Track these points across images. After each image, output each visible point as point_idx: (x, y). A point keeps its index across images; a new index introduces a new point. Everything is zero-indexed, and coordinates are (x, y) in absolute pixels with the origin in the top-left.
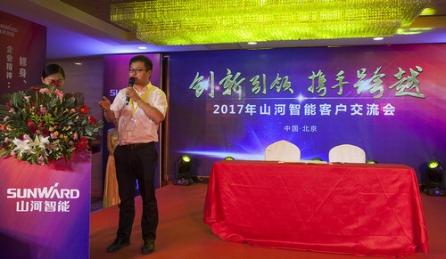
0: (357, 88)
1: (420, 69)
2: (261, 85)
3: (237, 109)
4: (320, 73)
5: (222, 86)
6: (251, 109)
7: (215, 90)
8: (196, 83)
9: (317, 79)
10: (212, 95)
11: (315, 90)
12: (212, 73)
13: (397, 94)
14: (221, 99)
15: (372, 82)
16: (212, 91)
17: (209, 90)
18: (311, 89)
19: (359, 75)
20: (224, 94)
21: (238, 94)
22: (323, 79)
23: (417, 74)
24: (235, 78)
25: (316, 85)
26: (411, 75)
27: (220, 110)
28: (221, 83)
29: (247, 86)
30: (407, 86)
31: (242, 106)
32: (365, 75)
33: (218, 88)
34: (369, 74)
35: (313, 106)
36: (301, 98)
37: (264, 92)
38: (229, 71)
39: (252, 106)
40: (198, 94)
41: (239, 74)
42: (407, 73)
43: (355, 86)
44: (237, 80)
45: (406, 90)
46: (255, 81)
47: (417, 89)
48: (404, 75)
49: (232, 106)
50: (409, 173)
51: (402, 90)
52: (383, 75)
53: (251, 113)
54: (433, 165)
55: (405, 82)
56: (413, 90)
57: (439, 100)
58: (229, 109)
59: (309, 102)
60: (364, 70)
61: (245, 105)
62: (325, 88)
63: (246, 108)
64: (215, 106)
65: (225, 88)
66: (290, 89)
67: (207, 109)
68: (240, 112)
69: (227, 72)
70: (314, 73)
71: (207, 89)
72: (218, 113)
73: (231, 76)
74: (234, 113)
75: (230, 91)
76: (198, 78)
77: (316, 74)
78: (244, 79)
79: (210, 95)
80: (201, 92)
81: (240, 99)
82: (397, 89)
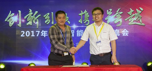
1: (142, 9)
2: (51, 19)
3: (36, 34)
4: (86, 11)
5: (26, 19)
6: (44, 34)
7: (22, 22)
8: (9, 18)
9: (84, 15)
10: (20, 25)
11: (83, 22)
12: (20, 11)
13: (130, 24)
14: (25, 27)
15: (116, 17)
16: (20, 23)
17: (18, 22)
18: (80, 21)
19: (108, 13)
20: (27, 24)
21: (36, 24)
22: (87, 15)
23: (141, 12)
24: (35, 15)
25: (83, 19)
26: (137, 13)
27: (25, 34)
28: (25, 17)
29: (42, 19)
30: (135, 19)
31: (39, 32)
32: (111, 13)
33: (23, 21)
34: (114, 12)
35: (82, 31)
36: (74, 26)
37: (53, 23)
38: (31, 11)
39: (45, 32)
40: (11, 24)
41: (36, 12)
42: (135, 12)
43: (106, 19)
44: (36, 16)
45: (134, 21)
46: (47, 16)
47: (141, 21)
48: (133, 13)
49: (33, 32)
50: (139, 70)
51: (132, 21)
52: (121, 13)
53: (45, 35)
54: (149, 64)
55: (134, 17)
56: (138, 21)
58: (31, 34)
59: (79, 29)
60: (111, 10)
61: (41, 31)
62: (89, 21)
63: (42, 33)
64: (22, 32)
65: (28, 20)
66: (68, 21)
67: (17, 34)
68: (37, 36)
69: (29, 11)
70: (82, 11)
71: (16, 21)
72: (24, 36)
73: (32, 13)
74: (34, 36)
75: (31, 23)
76: (11, 15)
77: (83, 12)
78: (40, 15)
79: (18, 25)
80: (13, 23)
81: (37, 27)
82: (130, 21)
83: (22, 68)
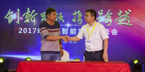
0: (98, 20)
1: (130, 11)
3: (32, 31)
4: (79, 11)
5: (24, 17)
7: (20, 20)
8: (9, 15)
9: (77, 15)
10: (18, 22)
11: (76, 21)
12: (18, 10)
13: (119, 24)
14: (23, 25)
15: (106, 17)
16: (18, 20)
17: (16, 20)
18: (74, 20)
19: (99, 13)
20: (25, 22)
21: (33, 22)
22: (80, 15)
23: (129, 13)
24: (32, 13)
25: (77, 18)
26: (125, 14)
27: (22, 31)
29: (38, 18)
30: (124, 20)
31: (36, 29)
32: (102, 13)
33: (21, 18)
34: (105, 13)
35: (75, 30)
36: (68, 25)
38: (29, 9)
40: (10, 21)
41: (34, 11)
42: (124, 13)
44: (33, 14)
45: (123, 22)
46: (43, 15)
47: (129, 22)
48: (122, 14)
49: (30, 29)
50: (126, 66)
51: (121, 22)
52: (111, 14)
55: (123, 18)
56: (127, 22)
57: (139, 27)
58: (28, 31)
59: (73, 27)
60: (102, 11)
61: (37, 29)
62: (81, 20)
63: (38, 30)
64: (19, 29)
65: (26, 18)
66: (63, 20)
67: (15, 30)
68: (34, 33)
69: (27, 9)
70: (75, 11)
71: (15, 19)
72: (22, 33)
73: (30, 12)
74: (31, 33)
75: (29, 20)
76: (10, 12)
77: (77, 12)
78: (37, 14)
79: (17, 22)
80: (12, 20)
81: (34, 25)
82: (119, 21)
83: (20, 62)
